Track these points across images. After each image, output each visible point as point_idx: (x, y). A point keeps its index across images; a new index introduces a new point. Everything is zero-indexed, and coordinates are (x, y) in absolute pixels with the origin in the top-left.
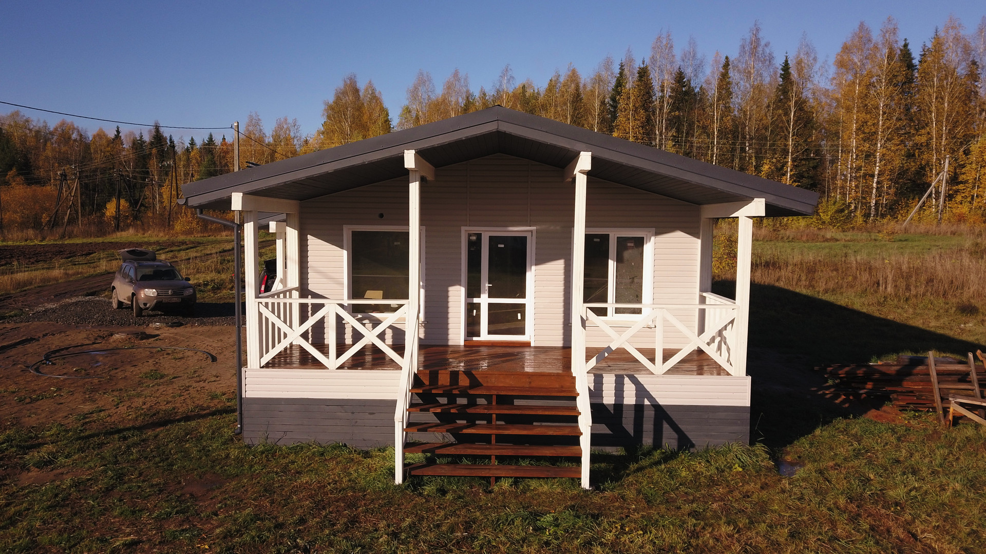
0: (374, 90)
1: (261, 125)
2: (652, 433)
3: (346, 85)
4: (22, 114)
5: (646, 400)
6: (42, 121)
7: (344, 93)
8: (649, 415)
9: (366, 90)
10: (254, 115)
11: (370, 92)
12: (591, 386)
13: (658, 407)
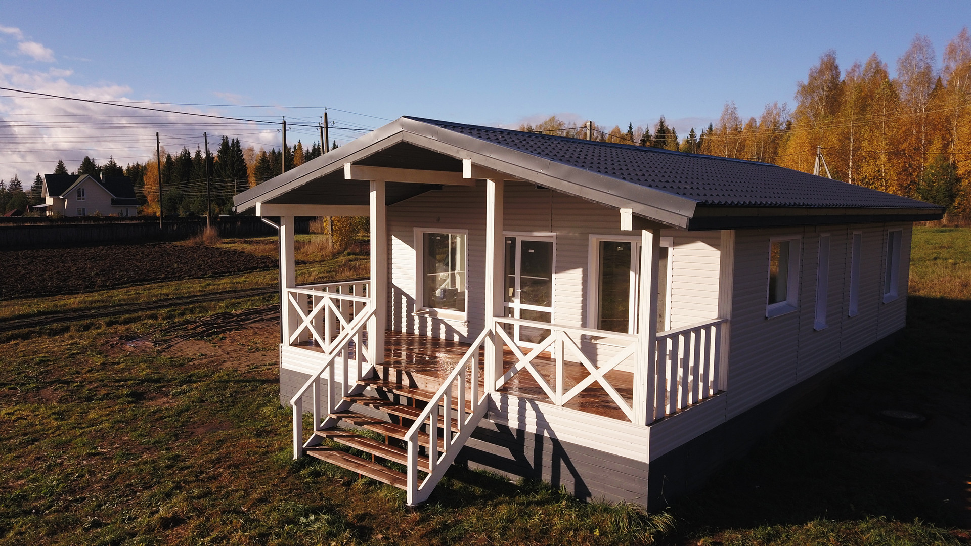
0: (878, 64)
1: (737, 113)
2: (550, 469)
3: (823, 62)
4: (557, 119)
5: (545, 431)
6: (572, 123)
7: (821, 72)
8: (548, 448)
9: (870, 64)
10: (730, 104)
11: (874, 66)
12: (498, 405)
13: (555, 441)
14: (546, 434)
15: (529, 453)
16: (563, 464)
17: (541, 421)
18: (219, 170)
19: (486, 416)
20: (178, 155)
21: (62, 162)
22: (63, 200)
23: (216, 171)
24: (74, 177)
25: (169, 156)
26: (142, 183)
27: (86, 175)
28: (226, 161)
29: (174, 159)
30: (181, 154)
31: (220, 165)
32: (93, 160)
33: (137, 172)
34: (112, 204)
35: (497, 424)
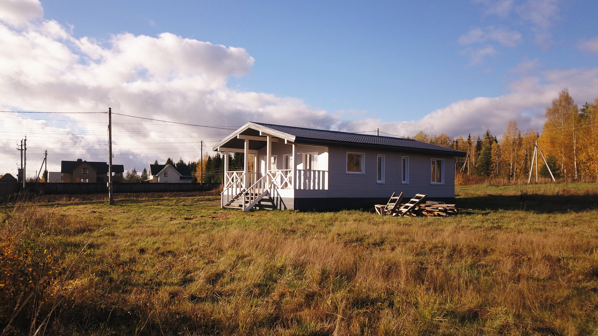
2: (279, 205)
8: (279, 200)
12: (269, 192)
13: (280, 198)
14: (279, 197)
15: (275, 202)
16: (282, 202)
17: (278, 194)
18: (234, 164)
19: (266, 195)
20: (214, 156)
21: (157, 161)
22: (158, 177)
23: (233, 164)
24: (163, 166)
25: (210, 157)
26: (195, 171)
27: (169, 165)
28: (238, 159)
29: (212, 158)
30: (216, 156)
31: (235, 161)
32: (172, 160)
33: (193, 166)
34: (180, 179)
35: (269, 197)
